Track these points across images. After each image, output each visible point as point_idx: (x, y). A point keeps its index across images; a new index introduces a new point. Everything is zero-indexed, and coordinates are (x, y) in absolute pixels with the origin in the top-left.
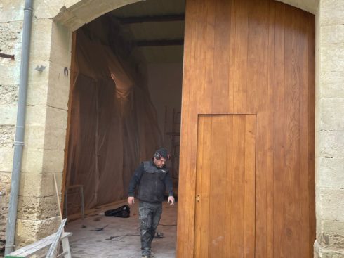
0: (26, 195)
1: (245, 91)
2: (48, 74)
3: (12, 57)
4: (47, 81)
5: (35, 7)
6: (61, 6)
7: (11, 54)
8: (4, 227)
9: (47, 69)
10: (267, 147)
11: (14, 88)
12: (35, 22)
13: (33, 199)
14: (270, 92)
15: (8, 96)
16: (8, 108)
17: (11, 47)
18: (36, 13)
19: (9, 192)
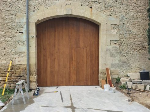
0: (31, 70)
1: (84, 42)
2: (35, 38)
3: (22, 33)
4: (35, 40)
5: (29, 19)
6: (37, 20)
7: (22, 32)
8: (25, 79)
9: (34, 37)
10: (89, 55)
11: (24, 42)
12: (29, 23)
13: (34, 71)
14: (89, 43)
15: (22, 44)
16: (22, 47)
17: (22, 30)
18: (29, 21)
19: (26, 69)
